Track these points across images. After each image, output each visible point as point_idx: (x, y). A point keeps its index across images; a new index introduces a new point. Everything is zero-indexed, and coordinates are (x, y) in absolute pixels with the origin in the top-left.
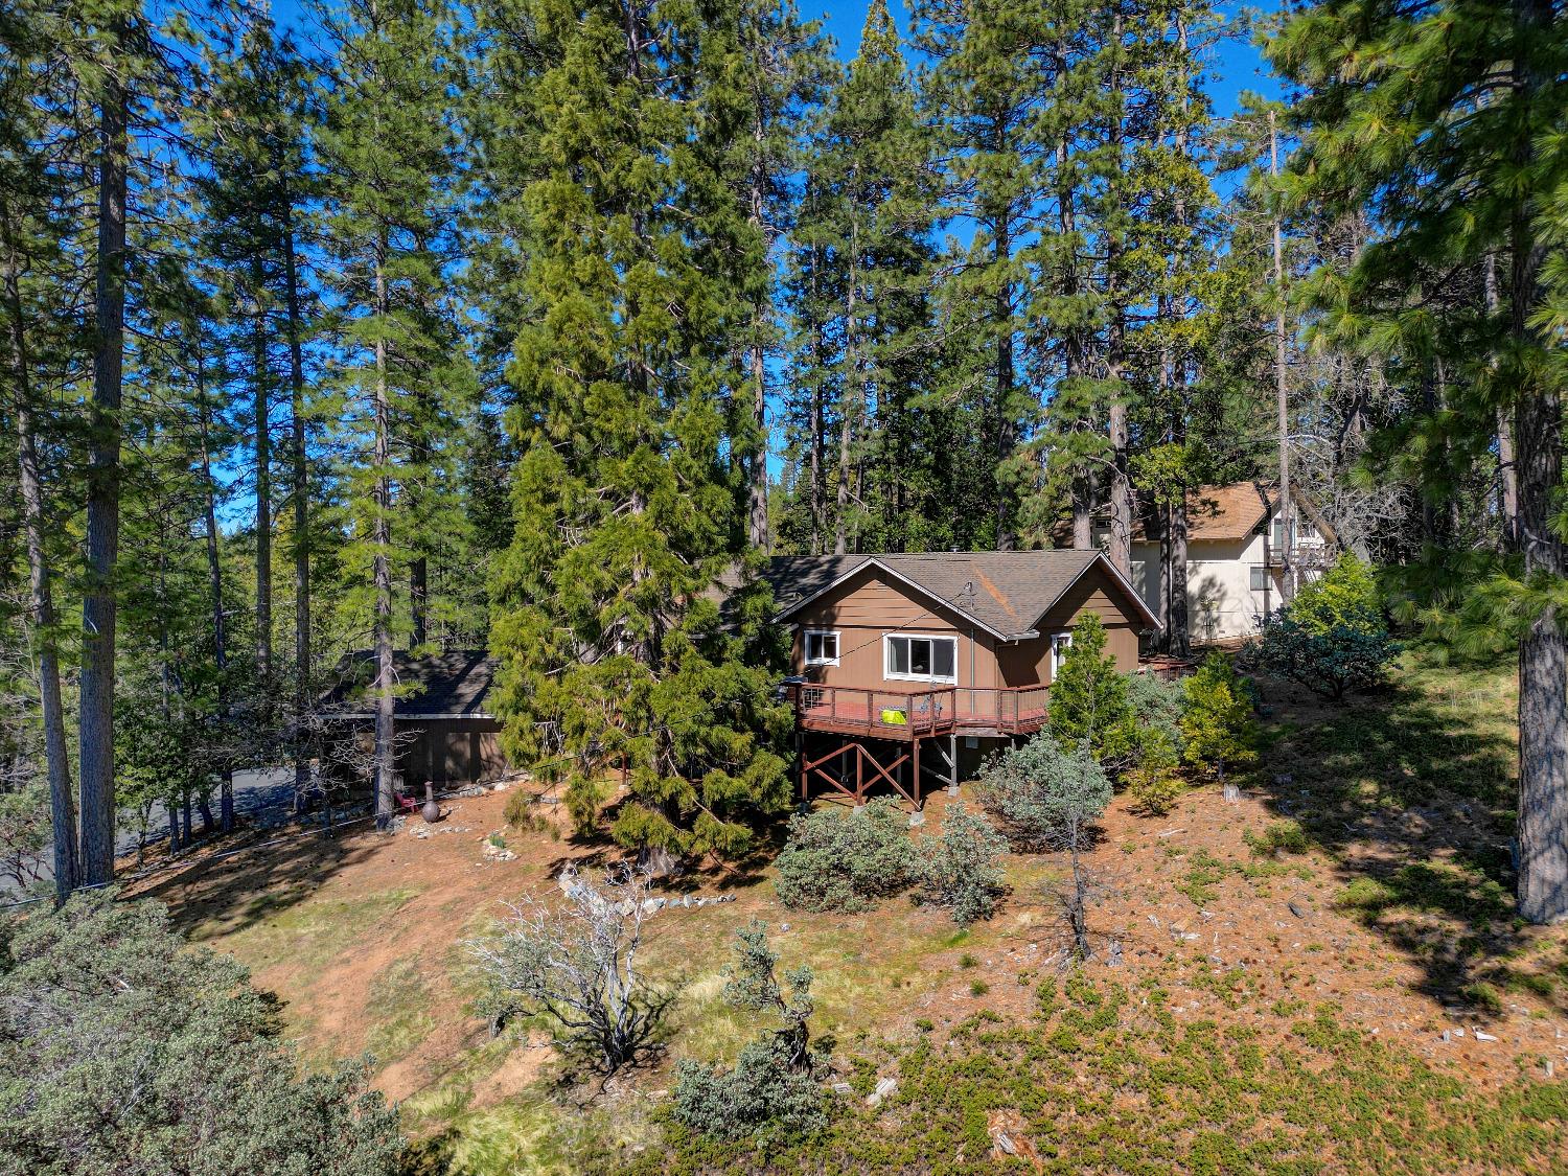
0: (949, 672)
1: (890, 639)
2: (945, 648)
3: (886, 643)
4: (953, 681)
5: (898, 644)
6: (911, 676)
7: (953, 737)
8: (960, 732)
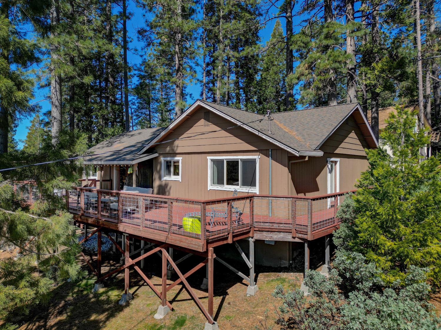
0: (252, 184)
1: (212, 160)
2: (250, 165)
3: (209, 163)
4: (256, 190)
5: (218, 164)
6: (227, 187)
7: (251, 241)
8: (258, 236)
